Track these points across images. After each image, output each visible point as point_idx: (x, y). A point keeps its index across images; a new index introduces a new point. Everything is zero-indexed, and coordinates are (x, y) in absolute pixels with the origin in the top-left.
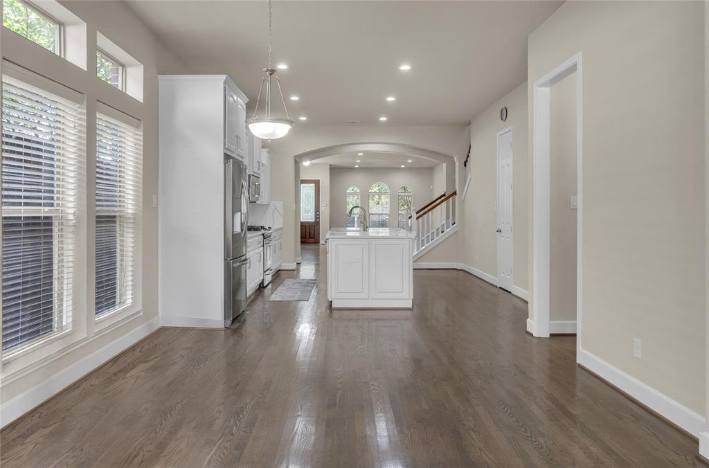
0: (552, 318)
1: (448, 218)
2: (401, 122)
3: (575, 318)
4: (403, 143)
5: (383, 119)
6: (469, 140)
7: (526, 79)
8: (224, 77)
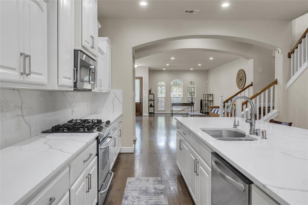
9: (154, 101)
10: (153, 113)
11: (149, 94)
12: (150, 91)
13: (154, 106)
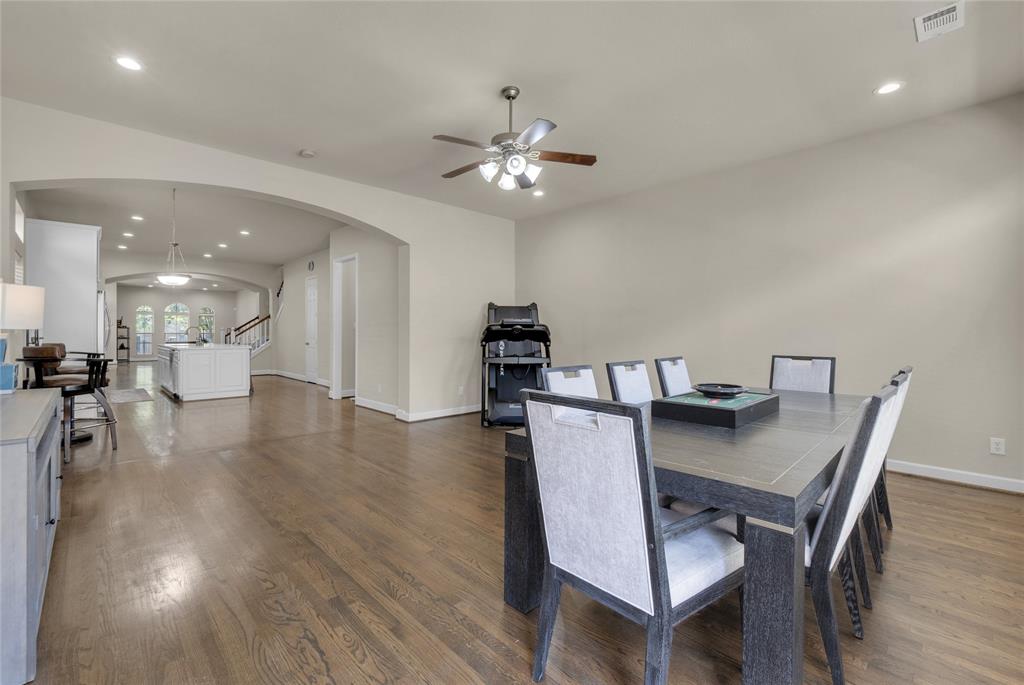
0: (343, 388)
1: (263, 335)
2: (221, 260)
3: (354, 388)
4: (231, 276)
5: (208, 256)
6: (282, 277)
7: (328, 247)
8: (99, 228)
9: (128, 338)
10: (128, 361)
11: (118, 327)
12: (119, 322)
13: (128, 348)
